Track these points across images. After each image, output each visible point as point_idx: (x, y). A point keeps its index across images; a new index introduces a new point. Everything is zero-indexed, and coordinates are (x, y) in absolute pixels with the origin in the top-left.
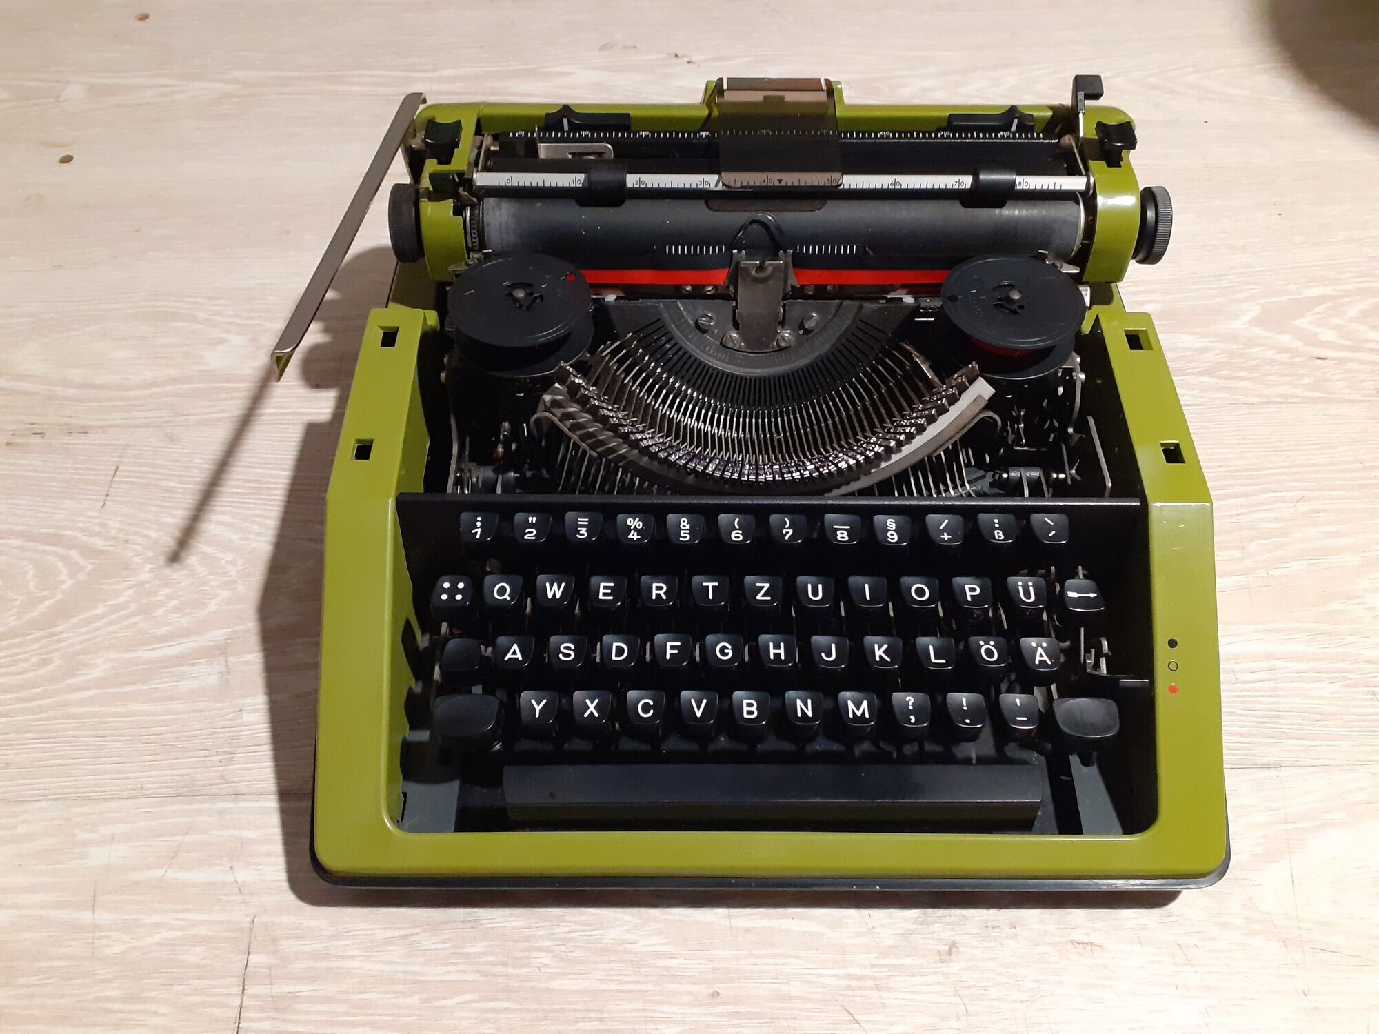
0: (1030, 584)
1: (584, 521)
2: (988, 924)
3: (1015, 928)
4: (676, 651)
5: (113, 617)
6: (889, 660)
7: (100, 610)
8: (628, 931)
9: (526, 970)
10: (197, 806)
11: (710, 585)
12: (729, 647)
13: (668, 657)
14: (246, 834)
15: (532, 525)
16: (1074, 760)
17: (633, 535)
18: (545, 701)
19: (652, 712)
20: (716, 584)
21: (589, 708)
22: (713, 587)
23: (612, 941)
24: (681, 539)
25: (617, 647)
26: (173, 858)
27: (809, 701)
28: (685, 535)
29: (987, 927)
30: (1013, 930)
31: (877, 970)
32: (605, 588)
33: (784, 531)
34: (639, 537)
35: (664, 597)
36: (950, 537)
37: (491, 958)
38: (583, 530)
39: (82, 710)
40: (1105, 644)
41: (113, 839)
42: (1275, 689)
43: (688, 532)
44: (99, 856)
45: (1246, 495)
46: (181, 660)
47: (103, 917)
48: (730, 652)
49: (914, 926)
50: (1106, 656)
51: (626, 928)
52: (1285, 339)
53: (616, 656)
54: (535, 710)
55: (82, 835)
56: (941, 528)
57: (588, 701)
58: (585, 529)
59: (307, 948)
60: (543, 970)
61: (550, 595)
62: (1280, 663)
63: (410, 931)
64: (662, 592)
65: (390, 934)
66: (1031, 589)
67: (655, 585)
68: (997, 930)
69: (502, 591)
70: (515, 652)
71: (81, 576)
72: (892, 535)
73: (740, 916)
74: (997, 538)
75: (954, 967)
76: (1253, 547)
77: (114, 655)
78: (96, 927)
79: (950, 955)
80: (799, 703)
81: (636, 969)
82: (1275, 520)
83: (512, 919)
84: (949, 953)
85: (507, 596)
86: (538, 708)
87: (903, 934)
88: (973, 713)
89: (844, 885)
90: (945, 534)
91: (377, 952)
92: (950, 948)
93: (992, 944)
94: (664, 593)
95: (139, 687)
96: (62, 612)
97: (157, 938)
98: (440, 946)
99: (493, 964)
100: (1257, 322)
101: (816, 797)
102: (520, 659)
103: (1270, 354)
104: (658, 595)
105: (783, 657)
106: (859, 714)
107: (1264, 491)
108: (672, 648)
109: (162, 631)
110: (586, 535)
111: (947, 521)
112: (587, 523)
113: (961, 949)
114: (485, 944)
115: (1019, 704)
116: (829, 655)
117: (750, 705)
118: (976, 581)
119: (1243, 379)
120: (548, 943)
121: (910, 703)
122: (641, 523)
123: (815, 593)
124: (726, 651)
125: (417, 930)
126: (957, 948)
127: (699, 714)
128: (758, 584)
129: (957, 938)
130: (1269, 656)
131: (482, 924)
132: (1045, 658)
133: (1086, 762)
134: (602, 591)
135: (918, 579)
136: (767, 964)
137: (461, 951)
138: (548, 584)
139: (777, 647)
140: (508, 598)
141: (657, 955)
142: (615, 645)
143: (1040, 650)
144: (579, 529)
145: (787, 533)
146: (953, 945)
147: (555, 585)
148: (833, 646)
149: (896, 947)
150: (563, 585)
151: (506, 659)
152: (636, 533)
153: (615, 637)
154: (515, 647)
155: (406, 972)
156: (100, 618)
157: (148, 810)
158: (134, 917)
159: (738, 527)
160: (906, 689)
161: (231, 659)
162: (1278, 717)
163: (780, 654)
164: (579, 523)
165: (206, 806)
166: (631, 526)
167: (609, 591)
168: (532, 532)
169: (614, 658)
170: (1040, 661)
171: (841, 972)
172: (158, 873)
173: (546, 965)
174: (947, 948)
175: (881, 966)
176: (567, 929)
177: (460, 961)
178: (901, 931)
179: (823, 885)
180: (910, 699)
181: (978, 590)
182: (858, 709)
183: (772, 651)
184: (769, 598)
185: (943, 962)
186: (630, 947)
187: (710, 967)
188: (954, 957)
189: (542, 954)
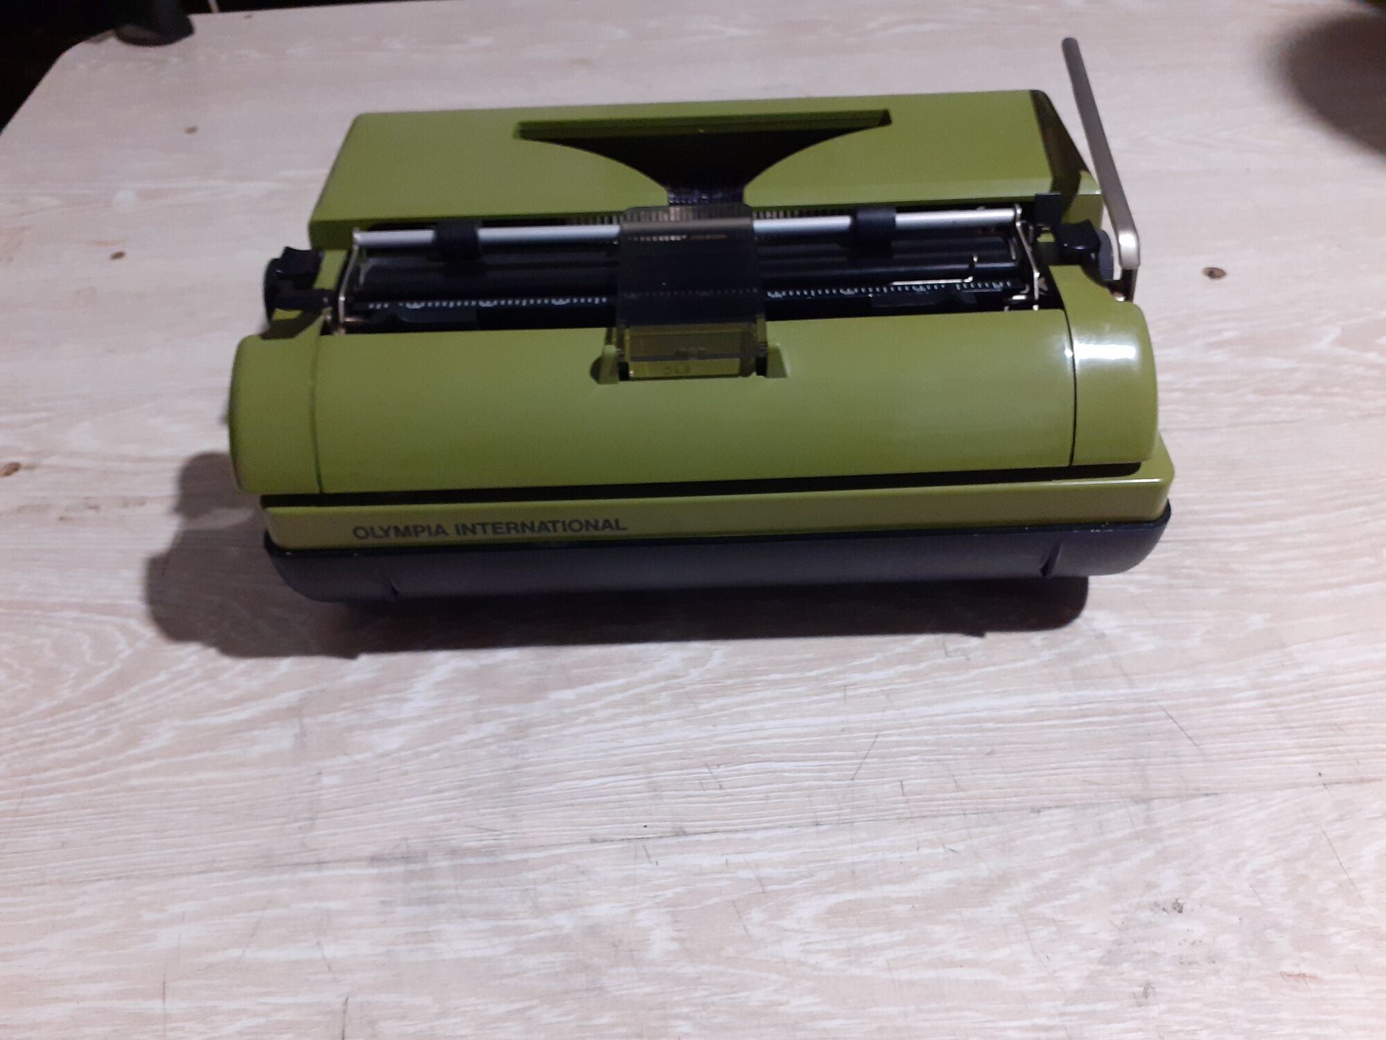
2: (1184, 960)
3: (1214, 962)
5: (177, 683)
7: (162, 677)
10: (275, 878)
14: (333, 905)
23: (759, 1004)
26: (252, 935)
29: (1182, 963)
30: (1213, 965)
31: (1067, 1018)
37: (623, 1030)
39: (144, 781)
41: (183, 919)
44: (168, 938)
45: (1367, 503)
46: (251, 724)
47: (175, 1005)
49: (1101, 967)
51: (773, 987)
52: (1372, 356)
55: (149, 916)
59: (411, 1030)
63: (527, 1004)
65: (502, 1009)
68: (1195, 967)
71: (141, 645)
75: (1155, 1010)
77: (177, 723)
78: (167, 1017)
79: (1147, 997)
84: (1146, 995)
87: (1088, 977)
91: (492, 1029)
92: (1146, 989)
93: (1192, 982)
95: (206, 754)
96: (122, 681)
97: (238, 1026)
98: (564, 1018)
100: (1341, 341)
103: (1360, 371)
109: (229, 696)
113: (1157, 990)
114: (613, 1014)
119: (1337, 394)
120: (685, 1010)
125: (535, 1002)
126: (1153, 988)
129: (1151, 977)
136: (940, 1019)
137: (587, 1023)
141: (813, 1017)
146: (1148, 985)
149: (1084, 991)
156: (161, 685)
157: (222, 884)
158: (209, 1004)
161: (307, 721)
165: (286, 877)
171: (1026, 1023)
172: (234, 953)
174: (1141, 989)
175: (1070, 1014)
176: (705, 993)
178: (1086, 973)
185: (1140, 1006)
186: (781, 1009)
187: (875, 1026)
188: (1151, 998)
189: (681, 1022)
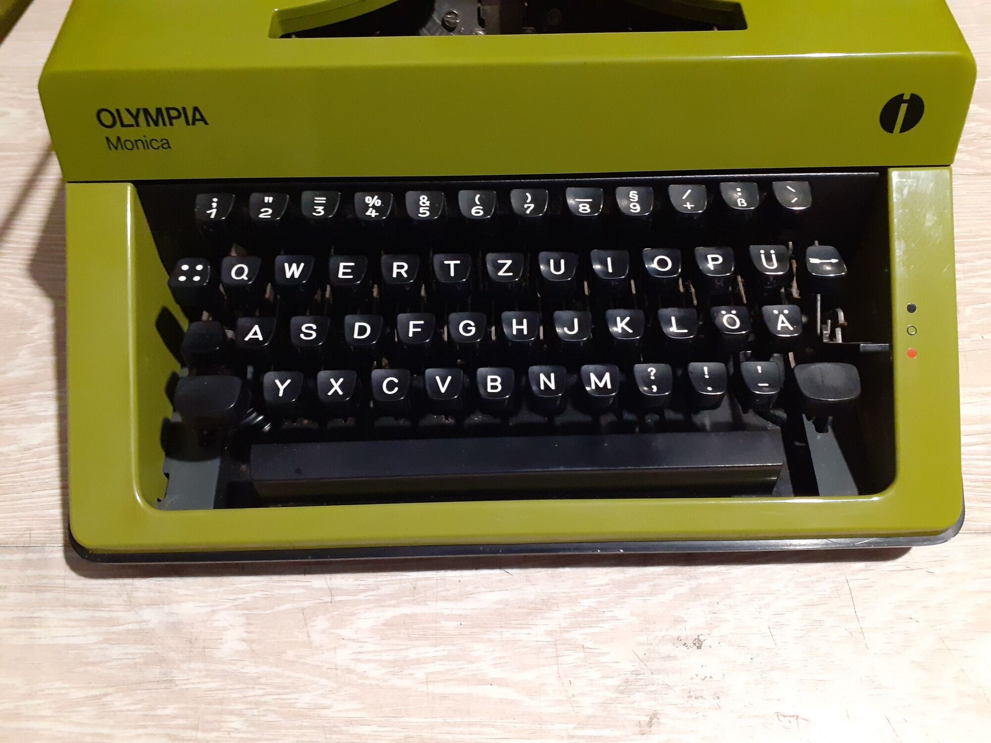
0: (772, 252)
1: (321, 200)
4: (419, 330)
6: (631, 331)
11: (452, 263)
12: (473, 324)
13: (411, 335)
15: (268, 205)
16: (809, 426)
17: (371, 212)
18: (289, 381)
19: (396, 389)
20: (458, 262)
21: (333, 386)
22: (455, 265)
24: (420, 215)
25: (360, 326)
27: (552, 375)
28: (424, 212)
32: (345, 267)
33: (526, 206)
34: (378, 214)
35: (405, 275)
36: (693, 206)
38: (320, 209)
40: (841, 315)
43: (428, 208)
48: (474, 330)
50: (842, 325)
53: (358, 335)
54: (279, 389)
56: (684, 197)
57: (332, 380)
58: (322, 207)
61: (288, 275)
64: (403, 271)
66: (774, 257)
67: (395, 264)
69: (240, 272)
70: (256, 333)
72: (634, 206)
74: (740, 205)
80: (542, 377)
85: (244, 277)
86: (282, 388)
88: (714, 381)
89: (589, 549)
90: (688, 203)
94: (405, 272)
101: (559, 465)
102: (261, 339)
104: (399, 274)
105: (525, 332)
106: (601, 385)
108: (415, 326)
110: (323, 213)
111: (689, 191)
112: (324, 202)
115: (760, 371)
116: (571, 328)
117: (495, 380)
118: (718, 251)
121: (652, 374)
122: (380, 201)
123: (557, 268)
124: (469, 328)
127: (443, 390)
128: (500, 261)
132: (787, 324)
133: (820, 428)
134: (341, 270)
135: (661, 250)
138: (286, 265)
139: (520, 323)
140: (246, 279)
142: (357, 325)
143: (782, 317)
144: (315, 207)
145: (529, 207)
147: (294, 266)
148: (576, 320)
150: (302, 265)
151: (247, 339)
152: (374, 211)
153: (356, 317)
154: (256, 328)
159: (478, 203)
160: (649, 361)
163: (522, 330)
164: (316, 202)
166: (369, 204)
167: (349, 271)
168: (267, 211)
169: (356, 336)
170: (782, 327)
179: (569, 550)
180: (652, 370)
181: (721, 260)
182: (600, 381)
183: (515, 327)
184: (511, 274)
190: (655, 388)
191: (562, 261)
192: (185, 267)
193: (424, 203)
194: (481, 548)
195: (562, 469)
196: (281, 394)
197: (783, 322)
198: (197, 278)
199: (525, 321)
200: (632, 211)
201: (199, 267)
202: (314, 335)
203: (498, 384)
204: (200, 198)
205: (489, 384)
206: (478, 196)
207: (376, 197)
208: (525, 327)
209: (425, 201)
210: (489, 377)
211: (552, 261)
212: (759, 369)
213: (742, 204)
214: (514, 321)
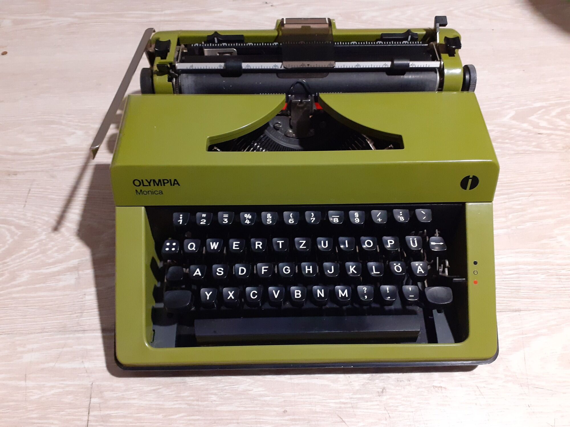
0: (415, 239)
1: (226, 216)
2: (398, 380)
3: (409, 381)
4: (266, 271)
5: (30, 255)
6: (356, 272)
7: (24, 252)
8: (249, 386)
9: (206, 403)
10: (67, 336)
11: (280, 242)
12: (289, 268)
13: (263, 273)
14: (89, 347)
15: (204, 218)
16: (435, 311)
17: (247, 221)
18: (211, 292)
19: (256, 296)
20: (283, 242)
21: (229, 295)
22: (282, 243)
23: (242, 390)
24: (268, 223)
25: (241, 269)
26: (58, 358)
27: (323, 290)
28: (269, 221)
29: (398, 381)
30: (409, 382)
31: (353, 400)
32: (236, 244)
33: (311, 219)
34: (250, 222)
35: (261, 248)
36: (381, 220)
37: (192, 398)
38: (226, 220)
39: (18, 295)
40: (447, 263)
41: (33, 350)
42: (519, 278)
43: (271, 219)
44: (27, 358)
46: (59, 273)
47: (30, 383)
48: (289, 271)
49: (368, 381)
50: (448, 267)
51: (247, 384)
52: (525, 125)
53: (241, 273)
55: (20, 349)
56: (378, 216)
57: (229, 292)
58: (227, 219)
59: (115, 395)
60: (214, 403)
61: (212, 248)
62: (520, 266)
63: (158, 387)
64: (260, 246)
65: (149, 389)
66: (416, 241)
67: (257, 243)
68: (403, 382)
69: (192, 246)
70: (198, 272)
71: (16, 238)
72: (357, 219)
73: (295, 378)
74: (401, 220)
75: (384, 398)
76: (510, 216)
77: (31, 271)
78: (26, 388)
79: (383, 393)
80: (319, 291)
81: (252, 402)
82: (520, 204)
83: (200, 381)
84: (382, 392)
85: (194, 249)
86: (208, 295)
87: (363, 384)
88: (392, 294)
89: (338, 366)
90: (379, 219)
91: (144, 396)
92: (383, 390)
93: (400, 388)
94: (261, 246)
95: (42, 285)
96: (9, 253)
97: (52, 392)
98: (170, 393)
99: (193, 401)
100: (513, 118)
101: (326, 330)
102: (200, 275)
103: (519, 132)
104: (258, 247)
106: (343, 295)
107: (516, 192)
108: (265, 269)
109: (51, 261)
110: (227, 222)
111: (380, 213)
112: (227, 216)
113: (387, 390)
114: (189, 392)
116: (331, 271)
117: (298, 292)
118: (393, 238)
119: (507, 143)
120: (215, 391)
121: (365, 290)
122: (251, 216)
123: (325, 245)
124: (287, 270)
125: (161, 387)
126: (386, 390)
127: (276, 297)
128: (300, 241)
129: (385, 386)
130: (516, 264)
131: (188, 384)
132: (422, 270)
133: (439, 312)
134: (234, 245)
135: (368, 238)
136: (307, 398)
137: (179, 395)
138: (211, 243)
139: (309, 268)
140: (195, 249)
141: (261, 396)
142: (240, 268)
143: (419, 267)
144: (224, 219)
145: (313, 219)
146: (384, 389)
147: (214, 243)
148: (333, 267)
149: (360, 390)
150: (218, 243)
151: (194, 275)
152: (248, 221)
153: (240, 265)
154: (198, 270)
155: (156, 404)
156: (24, 255)
157: (48, 338)
158: (42, 383)
159: (292, 217)
160: (364, 284)
161: (80, 272)
162: (520, 289)
163: (310, 271)
164: (224, 216)
165: (71, 336)
166: (246, 218)
167: (237, 245)
168: (203, 221)
169: (240, 274)
170: (419, 272)
171: (338, 401)
172: (52, 364)
173: (215, 401)
174: (381, 390)
175: (354, 398)
176: (223, 385)
177: (179, 399)
178: (362, 383)
179: (330, 366)
180: (365, 288)
181: (393, 242)
182: (343, 293)
183: (307, 270)
184: (305, 247)
185: (379, 396)
186: (250, 392)
187: (283, 400)
188: (384, 394)
189: (213, 396)
190: (366, 297)
191: (327, 242)
192: (168, 244)
193: (269, 217)
194: (292, 365)
195: (327, 332)
196: (208, 298)
197: (420, 270)
198: (173, 249)
199: (311, 267)
200: (356, 222)
201: (174, 244)
202: (222, 273)
203: (299, 294)
204: (175, 215)
205: (296, 294)
206: (291, 214)
207: (249, 214)
208: (311, 270)
209: (269, 216)
210: (296, 291)
211: (322, 242)
212: (410, 289)
213: (402, 219)
214: (306, 267)
